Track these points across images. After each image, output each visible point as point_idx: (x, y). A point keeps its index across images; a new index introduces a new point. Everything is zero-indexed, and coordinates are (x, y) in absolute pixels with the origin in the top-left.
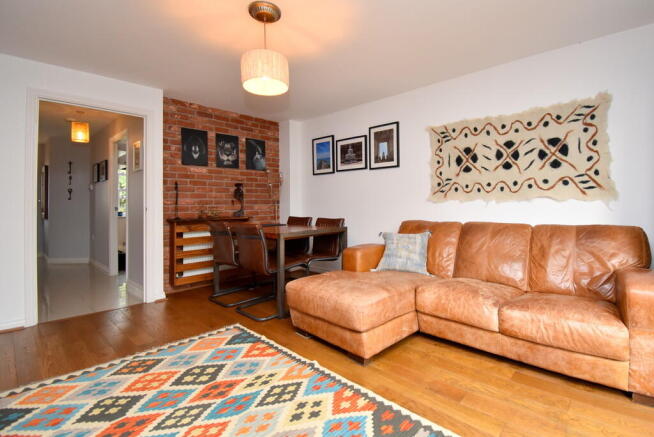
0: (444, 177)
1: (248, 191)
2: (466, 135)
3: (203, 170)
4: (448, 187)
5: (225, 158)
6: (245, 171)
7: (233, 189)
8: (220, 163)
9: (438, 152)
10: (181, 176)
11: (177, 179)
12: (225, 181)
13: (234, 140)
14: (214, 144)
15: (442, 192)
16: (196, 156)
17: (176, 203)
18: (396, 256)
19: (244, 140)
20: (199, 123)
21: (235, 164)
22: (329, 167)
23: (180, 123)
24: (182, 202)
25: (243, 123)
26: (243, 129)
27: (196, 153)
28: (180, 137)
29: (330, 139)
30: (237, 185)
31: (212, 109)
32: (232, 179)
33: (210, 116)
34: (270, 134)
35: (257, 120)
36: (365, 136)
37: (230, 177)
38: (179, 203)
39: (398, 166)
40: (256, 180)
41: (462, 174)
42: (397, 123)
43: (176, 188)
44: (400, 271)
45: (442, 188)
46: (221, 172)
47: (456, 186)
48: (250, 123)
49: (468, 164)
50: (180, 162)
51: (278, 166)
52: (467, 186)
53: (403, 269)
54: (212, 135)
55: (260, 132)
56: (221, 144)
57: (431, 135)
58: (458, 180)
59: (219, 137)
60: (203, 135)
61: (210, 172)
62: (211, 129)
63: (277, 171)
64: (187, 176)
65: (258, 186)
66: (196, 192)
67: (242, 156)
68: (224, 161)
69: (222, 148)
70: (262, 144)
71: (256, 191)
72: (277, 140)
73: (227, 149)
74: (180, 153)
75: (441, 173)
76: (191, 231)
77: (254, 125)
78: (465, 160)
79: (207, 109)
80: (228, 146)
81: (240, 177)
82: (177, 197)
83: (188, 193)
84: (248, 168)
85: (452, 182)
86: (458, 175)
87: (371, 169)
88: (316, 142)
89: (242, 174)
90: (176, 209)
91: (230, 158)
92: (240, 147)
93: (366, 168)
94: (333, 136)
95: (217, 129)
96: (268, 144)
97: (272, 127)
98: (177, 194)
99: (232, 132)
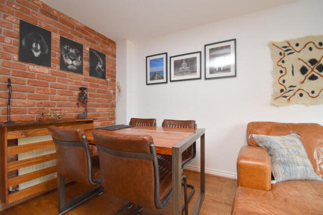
0: (287, 84)
1: (91, 95)
2: (311, 49)
3: (45, 70)
4: (291, 93)
5: (69, 62)
6: (89, 77)
7: (77, 93)
8: (64, 66)
9: (280, 63)
10: (16, 74)
11: (10, 76)
12: (69, 85)
13: (79, 47)
14: (58, 46)
15: (285, 97)
16: (37, 54)
17: (9, 104)
18: (294, 163)
19: (88, 49)
20: (43, 22)
21: (79, 70)
22: (163, 78)
23: (18, 15)
24: (16, 102)
25: (87, 34)
26: (87, 39)
27: (37, 51)
28: (18, 30)
29: (164, 56)
30: (81, 89)
31: (58, 12)
32: (76, 83)
33: (55, 18)
34: (109, 49)
35: (99, 34)
36: (200, 52)
37: (74, 81)
38: (13, 103)
39: (235, 76)
40: (98, 86)
41: (307, 82)
42: (235, 40)
43: (9, 86)
44: (301, 180)
45: (284, 93)
46: (65, 76)
47: (300, 92)
48: (94, 36)
49: (313, 73)
50: (16, 57)
51: (115, 77)
52: (313, 92)
53: (304, 178)
54: (56, 37)
55: (102, 46)
56: (65, 47)
57: (271, 49)
58: (304, 86)
59: (64, 41)
60: (47, 35)
61: (53, 73)
62: (56, 32)
63: (115, 81)
64: (25, 75)
65: (99, 92)
66: (35, 93)
67: (86, 64)
68: (68, 65)
69: (67, 51)
70: (103, 56)
71: (98, 96)
72: (114, 56)
73: (72, 54)
74: (18, 48)
75: (284, 81)
76: (27, 136)
77: (96, 38)
78: (310, 70)
79: (51, 10)
80: (72, 51)
81: (84, 82)
82: (10, 98)
83: (26, 94)
84: (91, 75)
85: (295, 89)
86: (303, 82)
87: (206, 79)
88: (149, 59)
89: (86, 80)
90: (9, 112)
91: (74, 62)
92: (85, 55)
93: (200, 78)
94: (166, 53)
95: (61, 33)
96: (108, 57)
97: (111, 44)
98: (10, 94)
99: (77, 39)
